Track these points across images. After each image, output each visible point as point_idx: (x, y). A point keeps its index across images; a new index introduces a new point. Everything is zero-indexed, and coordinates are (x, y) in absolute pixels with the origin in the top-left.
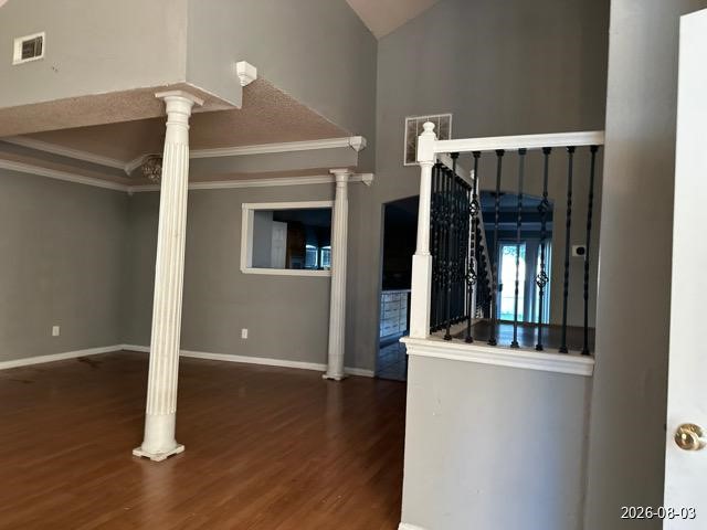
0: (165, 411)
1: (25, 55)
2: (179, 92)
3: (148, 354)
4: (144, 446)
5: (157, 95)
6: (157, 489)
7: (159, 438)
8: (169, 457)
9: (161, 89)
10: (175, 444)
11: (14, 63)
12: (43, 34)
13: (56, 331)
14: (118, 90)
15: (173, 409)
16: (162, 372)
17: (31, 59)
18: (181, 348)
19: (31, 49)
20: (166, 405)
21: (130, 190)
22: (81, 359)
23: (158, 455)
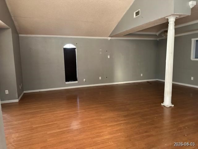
0: (169, 96)
1: (136, 15)
2: (172, 16)
3: (164, 82)
4: (164, 103)
5: (166, 18)
6: (167, 113)
7: (167, 102)
8: (170, 107)
9: (167, 16)
10: (171, 104)
11: (134, 18)
12: (139, 10)
13: (142, 75)
14: (156, 19)
15: (171, 96)
16: (168, 87)
17: (138, 16)
18: (173, 81)
19: (137, 14)
20: (169, 95)
21: (158, 39)
22: (147, 82)
23: (167, 106)
